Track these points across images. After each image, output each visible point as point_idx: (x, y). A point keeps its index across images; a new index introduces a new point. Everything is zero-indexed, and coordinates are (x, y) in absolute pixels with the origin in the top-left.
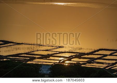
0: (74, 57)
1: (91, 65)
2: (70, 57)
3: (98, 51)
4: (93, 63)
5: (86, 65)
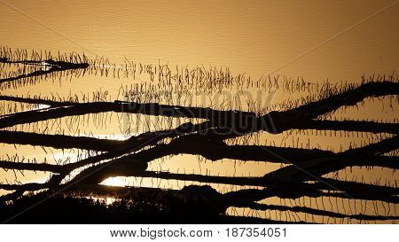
0: (167, 141)
1: (297, 209)
2: (134, 142)
3: (352, 96)
4: (314, 192)
5: (264, 207)
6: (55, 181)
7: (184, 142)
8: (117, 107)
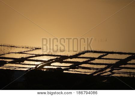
0: (54, 60)
1: (75, 71)
2: (49, 61)
3: (83, 53)
4: (77, 68)
5: (69, 71)
6: (36, 67)
7: (57, 61)
8: (46, 55)
